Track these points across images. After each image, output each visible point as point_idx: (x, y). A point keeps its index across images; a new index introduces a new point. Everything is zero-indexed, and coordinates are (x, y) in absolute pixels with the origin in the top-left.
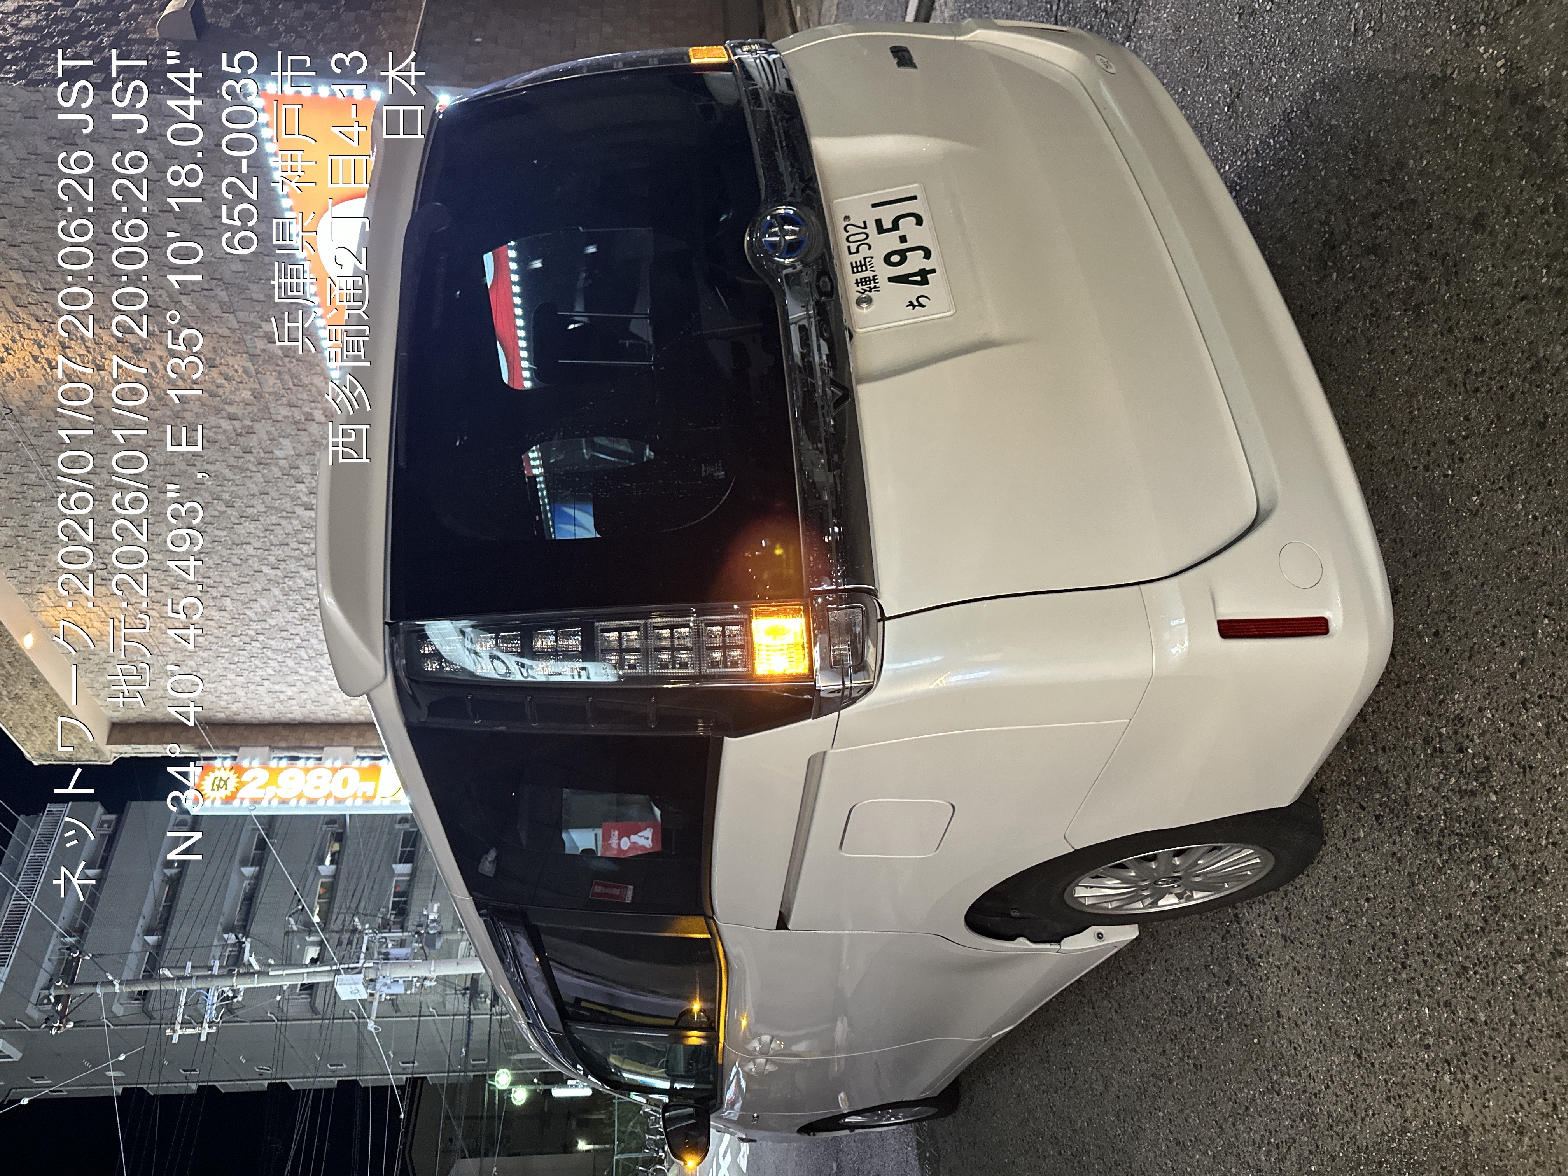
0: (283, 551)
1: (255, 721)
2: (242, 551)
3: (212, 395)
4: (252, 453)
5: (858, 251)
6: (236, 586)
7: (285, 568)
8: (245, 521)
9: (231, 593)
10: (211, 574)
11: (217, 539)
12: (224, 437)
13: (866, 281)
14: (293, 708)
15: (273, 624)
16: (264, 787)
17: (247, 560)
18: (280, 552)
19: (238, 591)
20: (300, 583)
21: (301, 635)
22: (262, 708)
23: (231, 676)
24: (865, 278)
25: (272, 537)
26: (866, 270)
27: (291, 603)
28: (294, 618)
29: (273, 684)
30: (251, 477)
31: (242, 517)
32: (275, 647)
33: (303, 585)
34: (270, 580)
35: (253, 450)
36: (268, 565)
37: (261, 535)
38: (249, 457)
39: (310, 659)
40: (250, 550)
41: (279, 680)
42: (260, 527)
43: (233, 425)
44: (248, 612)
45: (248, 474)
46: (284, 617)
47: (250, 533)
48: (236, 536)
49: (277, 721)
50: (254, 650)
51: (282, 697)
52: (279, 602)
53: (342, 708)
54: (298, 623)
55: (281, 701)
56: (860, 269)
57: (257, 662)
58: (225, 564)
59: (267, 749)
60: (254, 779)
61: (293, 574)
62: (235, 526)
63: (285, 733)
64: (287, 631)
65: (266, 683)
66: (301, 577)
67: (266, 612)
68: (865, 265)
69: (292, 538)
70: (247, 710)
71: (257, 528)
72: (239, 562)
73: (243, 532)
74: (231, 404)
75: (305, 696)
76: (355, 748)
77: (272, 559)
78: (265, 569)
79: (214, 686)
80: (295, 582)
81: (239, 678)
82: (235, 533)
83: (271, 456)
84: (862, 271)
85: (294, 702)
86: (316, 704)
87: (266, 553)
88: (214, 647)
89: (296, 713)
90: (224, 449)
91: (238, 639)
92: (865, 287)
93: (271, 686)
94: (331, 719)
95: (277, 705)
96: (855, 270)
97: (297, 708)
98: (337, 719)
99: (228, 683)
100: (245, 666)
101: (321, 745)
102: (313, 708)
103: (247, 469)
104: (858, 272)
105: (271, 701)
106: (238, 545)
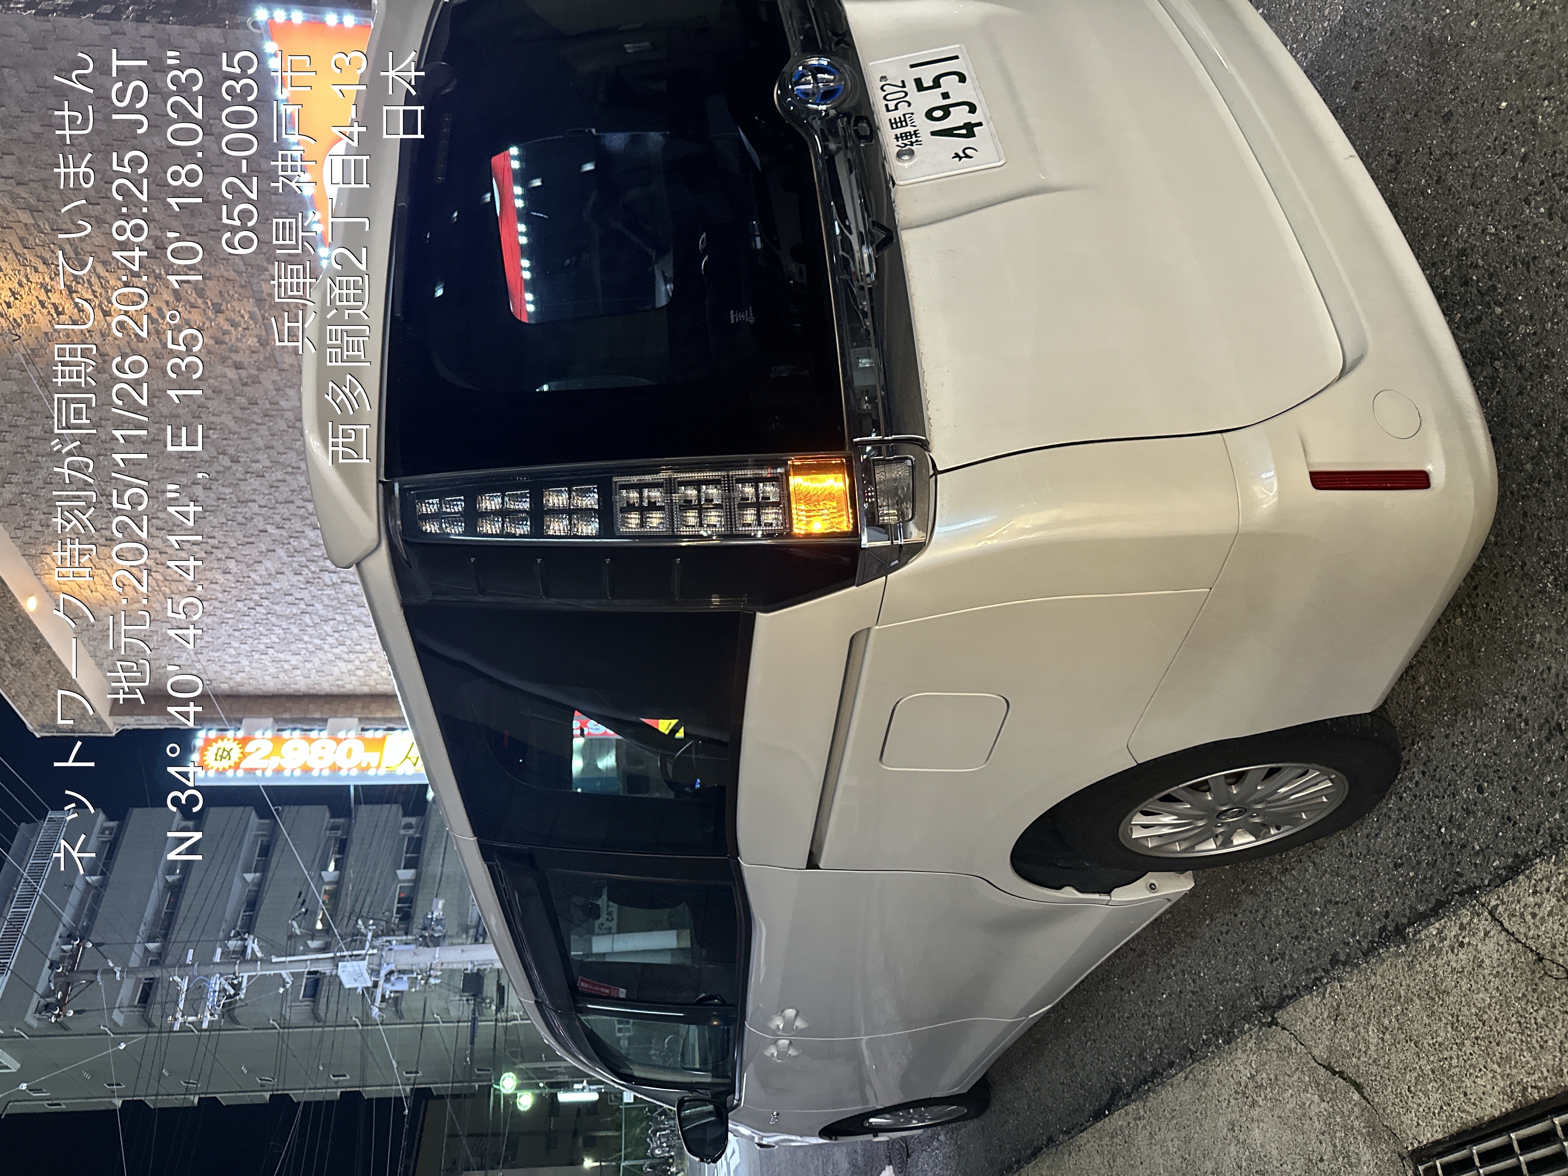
0: (288, 510)
1: (259, 692)
2: (247, 510)
3: (218, 342)
4: (257, 404)
5: (896, 108)
6: (240, 547)
7: (290, 528)
8: (251, 478)
9: (235, 554)
10: (216, 534)
11: (222, 496)
12: (230, 387)
13: (906, 136)
14: (297, 678)
15: (278, 587)
16: (267, 757)
17: (252, 518)
18: (285, 510)
19: (243, 553)
20: (306, 544)
21: (306, 599)
22: (267, 678)
23: (236, 644)
24: (906, 133)
25: (277, 494)
26: (907, 125)
27: (295, 565)
28: (299, 581)
29: (278, 652)
30: (257, 430)
31: (247, 473)
32: (278, 613)
33: (308, 546)
34: (274, 541)
35: (259, 401)
36: (273, 524)
37: (266, 492)
38: (255, 409)
39: (315, 625)
40: (255, 507)
41: (284, 648)
42: (265, 483)
43: (239, 375)
44: (253, 575)
45: (254, 426)
46: (288, 581)
47: (255, 490)
48: (240, 493)
49: (282, 692)
50: (259, 616)
51: (286, 666)
52: (283, 564)
53: (346, 679)
54: (303, 586)
55: (285, 671)
56: (899, 125)
57: (261, 629)
58: (230, 523)
59: (271, 720)
60: (258, 749)
61: (298, 534)
62: (240, 483)
63: (290, 704)
64: (291, 595)
65: (271, 651)
66: (305, 538)
67: (270, 575)
68: (905, 120)
69: (298, 495)
70: (251, 681)
71: (262, 484)
72: (244, 521)
73: (249, 488)
74: (237, 351)
75: (309, 665)
76: (360, 719)
77: (277, 518)
78: (271, 529)
79: (217, 654)
80: (300, 542)
81: (243, 646)
82: (240, 491)
83: (276, 407)
84: (902, 126)
85: (298, 672)
86: (320, 674)
87: (272, 511)
88: (219, 613)
89: (300, 683)
90: (229, 400)
91: (243, 603)
92: (906, 142)
93: (276, 655)
94: (335, 690)
95: (281, 675)
96: (894, 126)
97: (301, 678)
98: (342, 690)
99: (233, 652)
100: (249, 633)
101: (325, 716)
102: (318, 678)
103: (253, 422)
104: (897, 127)
105: (275, 670)
106: (243, 502)
